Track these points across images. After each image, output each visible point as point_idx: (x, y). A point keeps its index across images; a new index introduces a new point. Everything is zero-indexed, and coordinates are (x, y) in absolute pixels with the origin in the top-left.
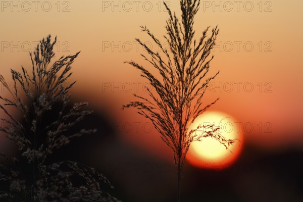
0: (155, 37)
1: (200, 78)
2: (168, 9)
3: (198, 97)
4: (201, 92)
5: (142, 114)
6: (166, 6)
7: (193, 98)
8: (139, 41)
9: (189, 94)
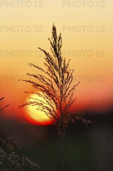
0: (38, 67)
1: (69, 84)
2: (42, 50)
3: (70, 95)
4: (71, 92)
5: (39, 109)
6: (41, 49)
7: (67, 97)
8: (28, 74)
9: (64, 94)
